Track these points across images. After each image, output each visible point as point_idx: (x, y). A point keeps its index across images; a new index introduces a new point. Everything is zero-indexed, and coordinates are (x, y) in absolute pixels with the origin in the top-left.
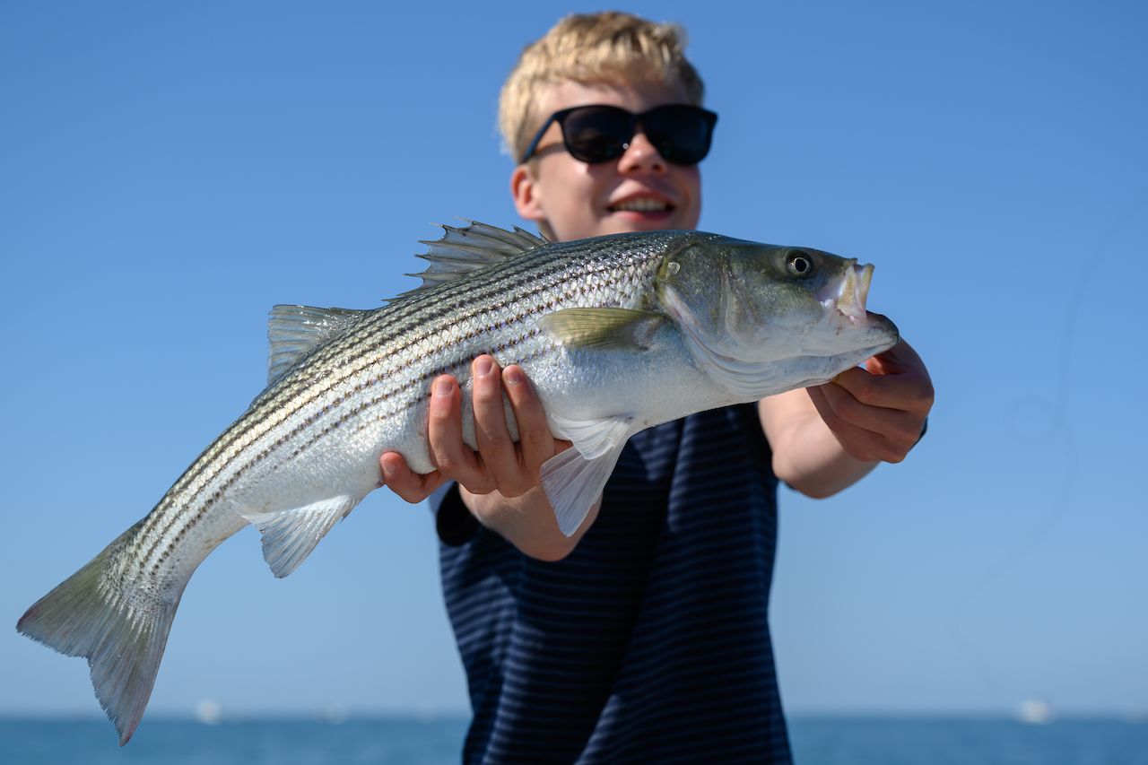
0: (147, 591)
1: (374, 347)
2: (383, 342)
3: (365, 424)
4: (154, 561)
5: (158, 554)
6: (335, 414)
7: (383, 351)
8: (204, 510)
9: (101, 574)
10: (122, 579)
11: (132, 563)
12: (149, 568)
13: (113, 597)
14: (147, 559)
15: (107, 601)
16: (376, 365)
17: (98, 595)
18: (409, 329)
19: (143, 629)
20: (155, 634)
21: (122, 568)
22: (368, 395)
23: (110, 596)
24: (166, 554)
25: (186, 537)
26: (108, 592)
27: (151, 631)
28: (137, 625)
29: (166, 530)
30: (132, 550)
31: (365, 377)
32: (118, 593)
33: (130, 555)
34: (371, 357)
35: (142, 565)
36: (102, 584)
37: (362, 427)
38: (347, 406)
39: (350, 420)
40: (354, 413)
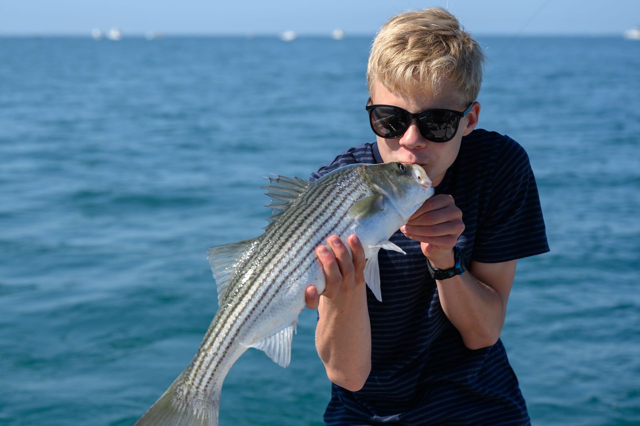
0: (202, 399)
1: (278, 252)
2: (281, 248)
3: (289, 286)
4: (204, 383)
5: (205, 380)
6: (275, 287)
7: (282, 252)
8: (226, 352)
9: (172, 398)
10: (186, 398)
11: (191, 388)
12: (202, 388)
13: (182, 407)
14: (200, 384)
15: (179, 411)
16: (283, 259)
17: (173, 409)
18: (289, 237)
19: (205, 417)
20: (212, 417)
21: (185, 392)
22: (286, 272)
23: (180, 407)
24: (210, 379)
25: (219, 368)
26: (178, 406)
27: (209, 417)
28: (201, 417)
29: (207, 368)
30: (190, 382)
31: (280, 266)
32: (185, 405)
33: (189, 385)
34: (279, 256)
35: (197, 388)
36: (174, 402)
37: (289, 288)
38: (279, 281)
39: (283, 286)
40: (283, 282)
